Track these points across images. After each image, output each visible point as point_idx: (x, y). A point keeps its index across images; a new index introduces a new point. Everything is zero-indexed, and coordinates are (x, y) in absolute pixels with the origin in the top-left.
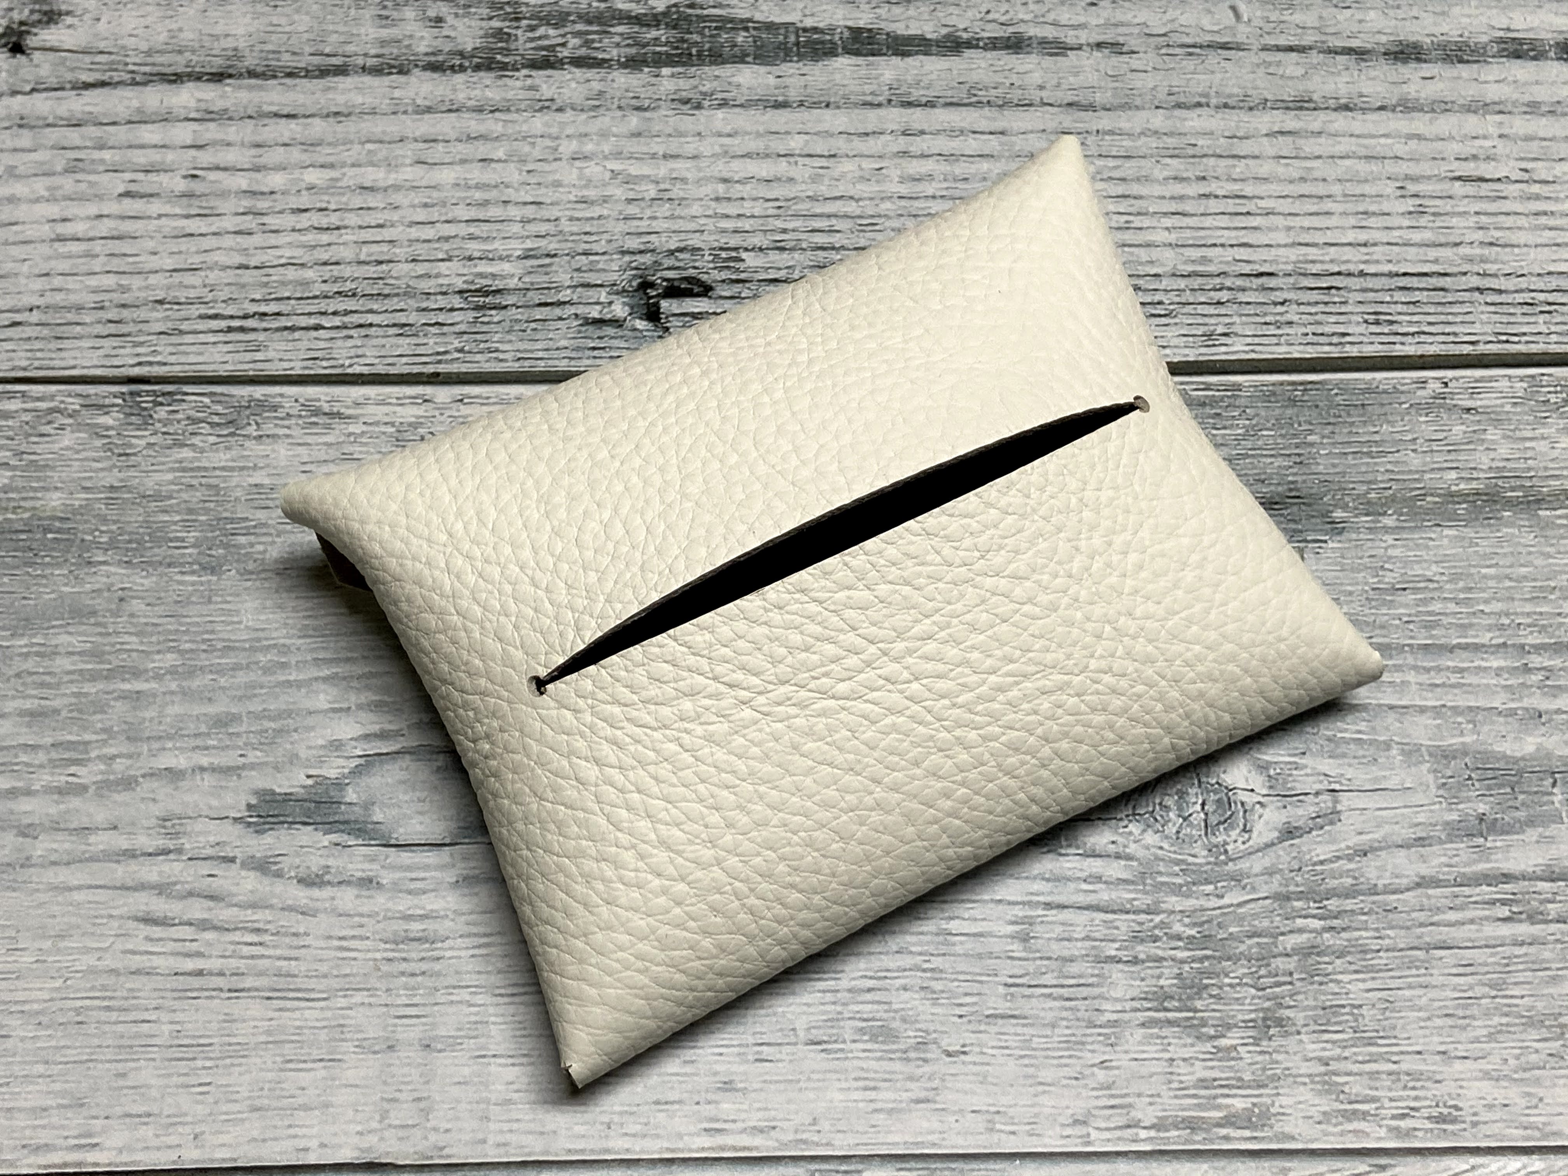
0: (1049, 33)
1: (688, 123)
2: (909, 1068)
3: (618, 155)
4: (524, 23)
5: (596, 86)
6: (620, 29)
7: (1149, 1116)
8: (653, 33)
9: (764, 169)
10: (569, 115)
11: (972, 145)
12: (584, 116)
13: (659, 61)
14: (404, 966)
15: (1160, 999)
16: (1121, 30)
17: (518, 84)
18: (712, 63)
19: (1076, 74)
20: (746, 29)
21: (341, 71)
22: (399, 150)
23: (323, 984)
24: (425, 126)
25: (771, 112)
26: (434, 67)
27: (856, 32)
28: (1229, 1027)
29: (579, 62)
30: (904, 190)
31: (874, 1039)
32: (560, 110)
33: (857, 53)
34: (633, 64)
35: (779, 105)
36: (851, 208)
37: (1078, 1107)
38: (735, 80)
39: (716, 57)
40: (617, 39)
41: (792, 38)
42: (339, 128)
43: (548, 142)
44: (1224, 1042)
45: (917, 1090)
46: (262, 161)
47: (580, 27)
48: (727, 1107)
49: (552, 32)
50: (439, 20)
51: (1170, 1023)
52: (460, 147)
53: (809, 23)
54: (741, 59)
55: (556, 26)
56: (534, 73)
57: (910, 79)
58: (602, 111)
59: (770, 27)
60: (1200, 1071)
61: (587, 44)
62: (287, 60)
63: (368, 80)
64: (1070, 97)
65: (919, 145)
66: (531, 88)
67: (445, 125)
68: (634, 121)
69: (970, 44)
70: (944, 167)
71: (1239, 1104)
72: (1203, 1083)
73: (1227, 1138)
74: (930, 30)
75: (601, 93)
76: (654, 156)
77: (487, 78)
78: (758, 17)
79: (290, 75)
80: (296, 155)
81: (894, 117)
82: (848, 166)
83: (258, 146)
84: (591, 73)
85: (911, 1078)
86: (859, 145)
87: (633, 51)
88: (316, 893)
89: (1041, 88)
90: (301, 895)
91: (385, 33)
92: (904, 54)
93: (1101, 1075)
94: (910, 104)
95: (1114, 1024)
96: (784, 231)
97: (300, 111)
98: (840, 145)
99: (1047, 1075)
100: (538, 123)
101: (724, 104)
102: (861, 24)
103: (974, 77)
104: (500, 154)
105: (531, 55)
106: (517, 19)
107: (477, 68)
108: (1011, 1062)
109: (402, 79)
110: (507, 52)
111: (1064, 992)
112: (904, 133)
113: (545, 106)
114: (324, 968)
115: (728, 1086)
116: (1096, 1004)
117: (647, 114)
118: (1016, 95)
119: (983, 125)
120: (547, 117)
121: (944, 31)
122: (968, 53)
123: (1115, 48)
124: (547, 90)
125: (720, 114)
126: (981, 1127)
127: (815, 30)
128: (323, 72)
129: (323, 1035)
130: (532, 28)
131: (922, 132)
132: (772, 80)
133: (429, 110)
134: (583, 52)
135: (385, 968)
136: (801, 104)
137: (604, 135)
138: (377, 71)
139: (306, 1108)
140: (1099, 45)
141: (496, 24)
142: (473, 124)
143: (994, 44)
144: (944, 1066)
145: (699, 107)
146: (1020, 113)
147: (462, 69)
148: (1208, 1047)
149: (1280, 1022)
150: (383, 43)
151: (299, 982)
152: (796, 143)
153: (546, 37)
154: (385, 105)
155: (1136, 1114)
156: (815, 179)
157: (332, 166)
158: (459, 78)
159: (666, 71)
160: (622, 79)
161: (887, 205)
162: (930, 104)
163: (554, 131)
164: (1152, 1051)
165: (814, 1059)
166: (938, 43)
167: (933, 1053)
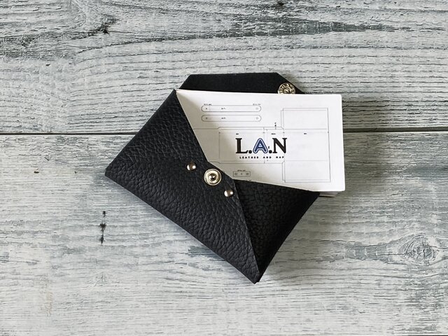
0: (389, 24)
1: (289, 53)
2: (352, 316)
3: (271, 64)
4: (243, 21)
5: (264, 42)
6: (270, 23)
7: (408, 327)
8: (279, 24)
9: (310, 68)
10: (257, 50)
11: (368, 60)
12: (261, 51)
13: (281, 33)
14: (229, 291)
15: (411, 299)
16: (410, 23)
17: (243, 41)
18: (296, 34)
19: (397, 38)
20: (305, 23)
21: (194, 37)
22: (211, 62)
23: (211, 295)
24: (217, 55)
25: (313, 50)
26: (219, 36)
27: (335, 23)
28: (427, 306)
29: (259, 34)
30: (349, 74)
31: (342, 309)
32: (254, 49)
33: (336, 31)
34: (274, 34)
35: (314, 48)
36: (335, 80)
37: (391, 325)
38: (302, 39)
39: (297, 32)
40: (269, 26)
41: (318, 26)
42: (194, 56)
43: (252, 60)
44: (426, 310)
45: (353, 321)
46: (175, 66)
47: (259, 22)
48: (308, 325)
49: (251, 24)
50: (220, 20)
51: (413, 305)
52: (228, 61)
53: (322, 21)
54: (303, 33)
55: (252, 22)
56: (247, 37)
57: (350, 39)
58: (266, 49)
59: (312, 22)
60: (420, 317)
61: (261, 28)
62: (179, 34)
63: (201, 40)
64: (395, 45)
65: (353, 60)
66: (246, 42)
67: (224, 54)
68: (275, 53)
69: (368, 28)
70: (360, 67)
71: (429, 325)
72: (421, 320)
73: (426, 333)
74: (357, 23)
75: (265, 44)
76: (281, 64)
77: (234, 39)
78: (308, 19)
79: (180, 39)
80: (183, 64)
81: (346, 51)
82: (334, 67)
83: (174, 62)
84: (262, 37)
85: (352, 318)
86: (337, 60)
87: (274, 30)
88: (207, 272)
89: (387, 42)
90: (204, 273)
91: (205, 25)
92: (349, 31)
93: (397, 318)
94: (350, 47)
95: (400, 305)
96: (317, 87)
97: (184, 51)
98: (331, 60)
99: (384, 318)
100: (248, 54)
101: (299, 47)
102: (337, 21)
103: (368, 39)
104: (239, 64)
105: (245, 31)
106: (241, 20)
107: (231, 36)
108: (376, 315)
109: (210, 40)
110: (238, 31)
111: (389, 298)
112: (349, 57)
113: (250, 48)
114: (211, 291)
115: (308, 320)
116: (396, 301)
117: (278, 51)
118: (380, 45)
119: (370, 54)
120: (251, 51)
121: (360, 23)
122: (367, 31)
123: (408, 29)
124: (250, 44)
125: (298, 50)
126: (368, 330)
127: (324, 23)
128: (189, 38)
129: (212, 307)
130: (245, 23)
131: (354, 56)
132: (312, 40)
133: (218, 50)
134: (260, 30)
135: (225, 291)
136: (321, 47)
137: (267, 57)
138: (204, 37)
139: (209, 324)
140: (403, 28)
141: (235, 21)
142: (231, 54)
143: (374, 28)
144: (359, 315)
145: (292, 48)
146: (381, 50)
147: (227, 36)
148: (422, 311)
149: (439, 305)
150: (205, 28)
151: (205, 295)
152: (320, 60)
153: (249, 26)
154: (206, 48)
155: (404, 327)
156: (325, 71)
157: (194, 68)
158: (227, 39)
159: (283, 37)
160: (271, 39)
161: (345, 79)
162: (356, 47)
163: (253, 56)
164: (409, 312)
165: (328, 314)
166: (358, 27)
167: (357, 312)
